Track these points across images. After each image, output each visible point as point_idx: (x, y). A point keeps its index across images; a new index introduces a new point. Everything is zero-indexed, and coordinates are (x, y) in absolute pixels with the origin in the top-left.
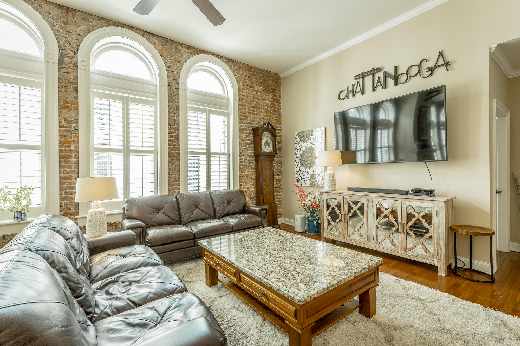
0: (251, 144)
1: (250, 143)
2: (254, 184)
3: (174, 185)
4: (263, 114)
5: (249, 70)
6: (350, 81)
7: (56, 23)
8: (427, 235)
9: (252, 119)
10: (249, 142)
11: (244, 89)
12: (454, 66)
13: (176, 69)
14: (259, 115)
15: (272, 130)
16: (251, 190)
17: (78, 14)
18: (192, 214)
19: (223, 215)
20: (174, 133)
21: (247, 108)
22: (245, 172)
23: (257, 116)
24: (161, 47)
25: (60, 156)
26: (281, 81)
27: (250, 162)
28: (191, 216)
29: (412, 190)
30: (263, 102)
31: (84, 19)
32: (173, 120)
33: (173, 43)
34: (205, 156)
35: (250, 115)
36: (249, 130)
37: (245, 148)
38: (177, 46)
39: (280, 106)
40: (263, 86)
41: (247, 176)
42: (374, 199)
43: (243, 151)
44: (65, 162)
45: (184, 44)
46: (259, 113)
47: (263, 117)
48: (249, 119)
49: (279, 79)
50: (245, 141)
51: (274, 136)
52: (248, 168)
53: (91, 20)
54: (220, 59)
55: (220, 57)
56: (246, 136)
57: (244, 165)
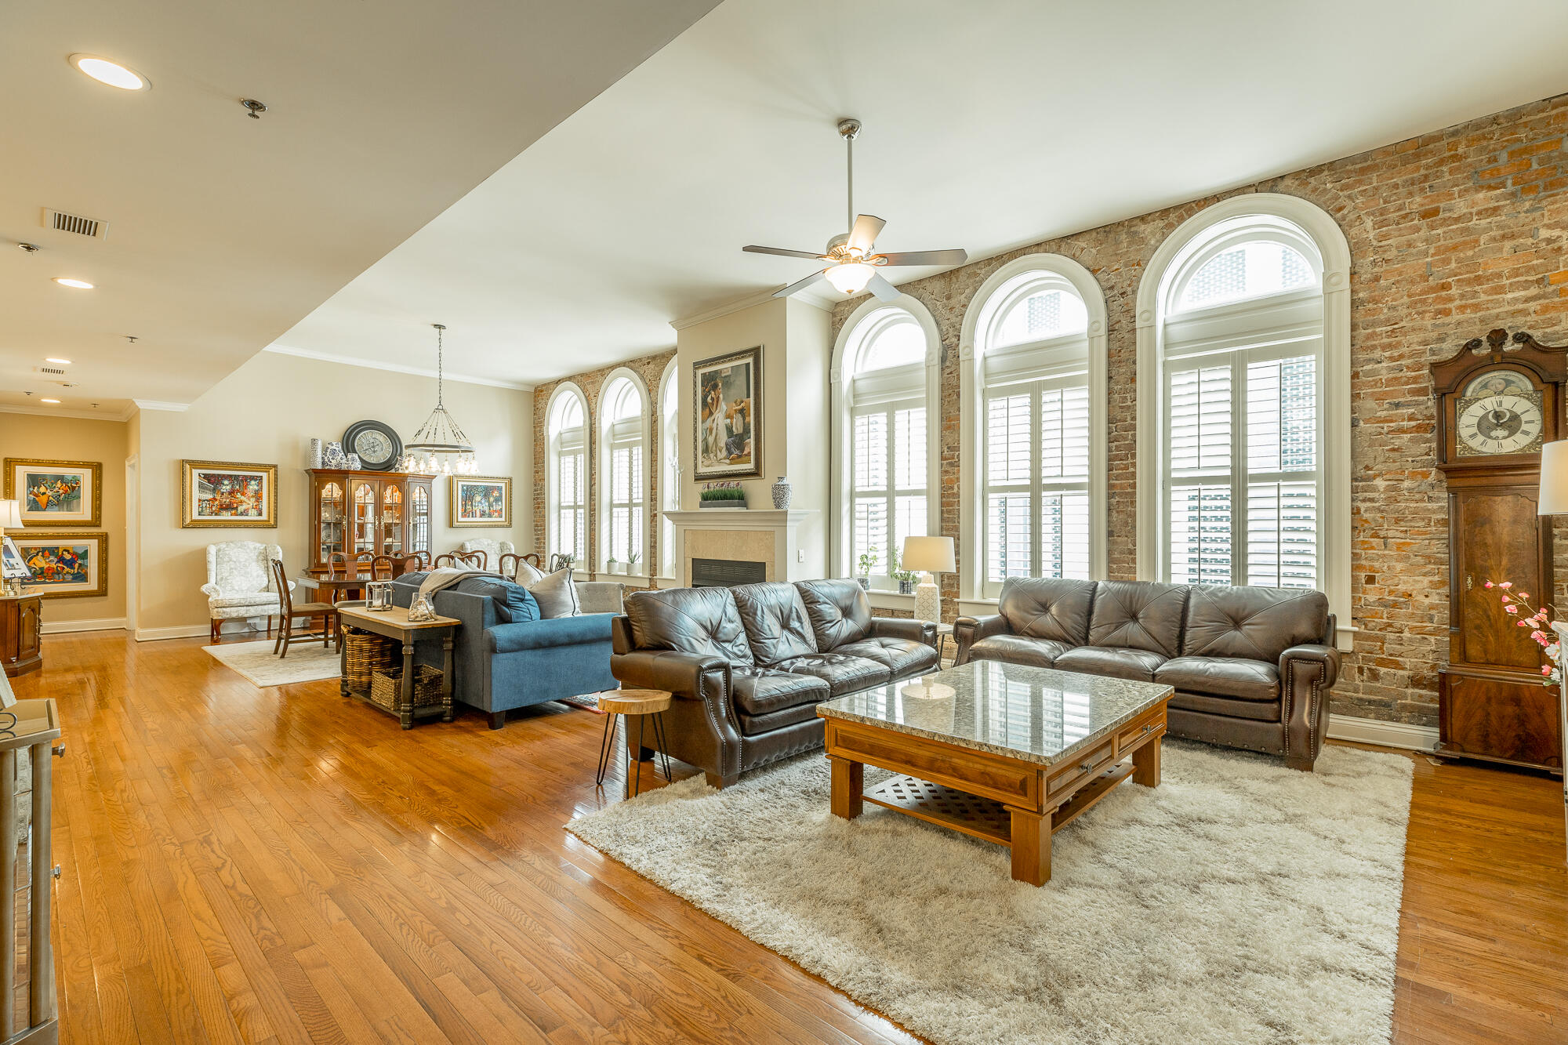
0: (1426, 431)
1: (1418, 428)
2: (1442, 583)
3: (1124, 562)
4: (1510, 296)
5: (1419, 156)
7: (939, 303)
9: (1435, 335)
10: (1413, 423)
11: (1386, 237)
13: (1129, 285)
14: (1476, 307)
16: (1427, 601)
17: (963, 273)
18: (1113, 631)
19: (1201, 651)
20: (1125, 439)
21: (1406, 299)
22: (1391, 534)
23: (1469, 314)
24: (1094, 251)
25: (942, 504)
27: (1418, 496)
28: (1109, 633)
30: (1508, 245)
31: (969, 276)
32: (1121, 407)
33: (1123, 226)
34: (1229, 486)
35: (1418, 323)
36: (1415, 380)
37: (1393, 450)
38: (1133, 229)
40: (1509, 182)
41: (1398, 549)
43: (1381, 459)
44: (949, 512)
45: (1150, 214)
46: (1483, 297)
47: (1507, 308)
48: (1415, 338)
50: (1392, 421)
51: (1552, 379)
52: (1411, 521)
53: (979, 271)
54: (1271, 191)
55: (1270, 184)
56: (1397, 405)
57: (1382, 511)
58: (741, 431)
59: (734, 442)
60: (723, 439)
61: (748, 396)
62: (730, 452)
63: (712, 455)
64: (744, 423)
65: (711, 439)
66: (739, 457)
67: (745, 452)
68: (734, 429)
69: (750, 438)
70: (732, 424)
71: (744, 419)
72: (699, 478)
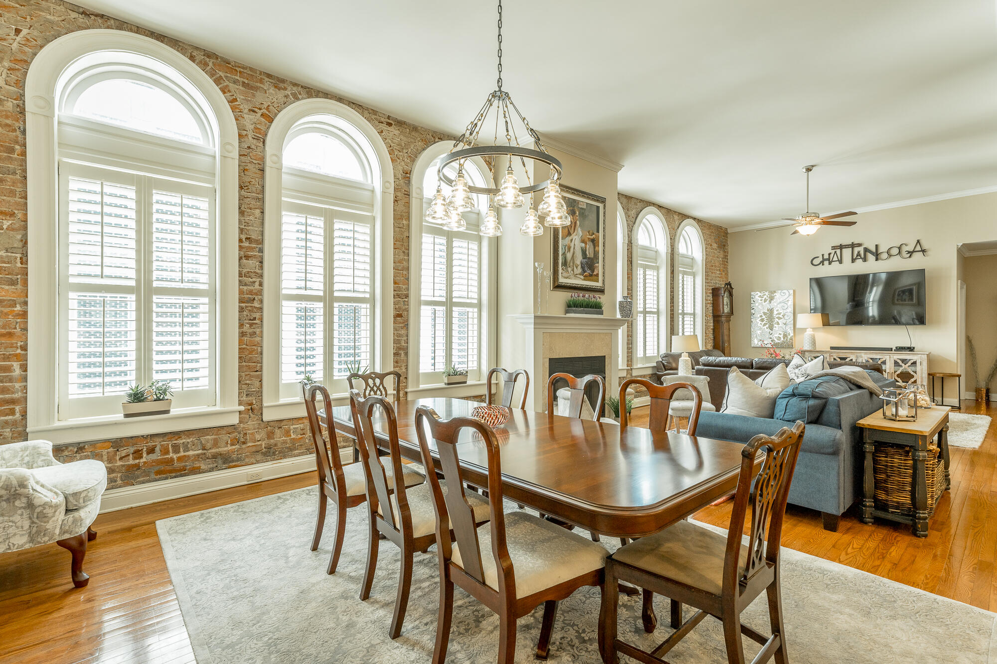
0: (712, 304)
4: (717, 272)
5: (710, 229)
6: (826, 250)
8: (913, 380)
9: (711, 279)
10: (709, 302)
11: (707, 248)
12: (929, 253)
13: (673, 237)
15: (731, 290)
20: (673, 296)
23: (714, 275)
24: (667, 217)
26: (729, 236)
27: (710, 322)
29: (896, 347)
30: (718, 259)
33: (673, 212)
35: (710, 274)
36: (710, 290)
37: (707, 309)
38: (675, 215)
39: (727, 262)
40: (718, 244)
42: (863, 355)
45: (678, 212)
47: (717, 275)
49: (727, 233)
51: (731, 295)
52: (708, 328)
53: (639, 204)
54: (696, 222)
56: (707, 296)
58: (592, 256)
59: (587, 263)
60: (579, 259)
61: (598, 231)
62: (584, 271)
63: (570, 269)
64: (594, 251)
65: (569, 256)
66: (591, 275)
67: (595, 273)
68: (587, 253)
69: (598, 263)
70: (586, 248)
71: (594, 248)
72: (558, 287)
